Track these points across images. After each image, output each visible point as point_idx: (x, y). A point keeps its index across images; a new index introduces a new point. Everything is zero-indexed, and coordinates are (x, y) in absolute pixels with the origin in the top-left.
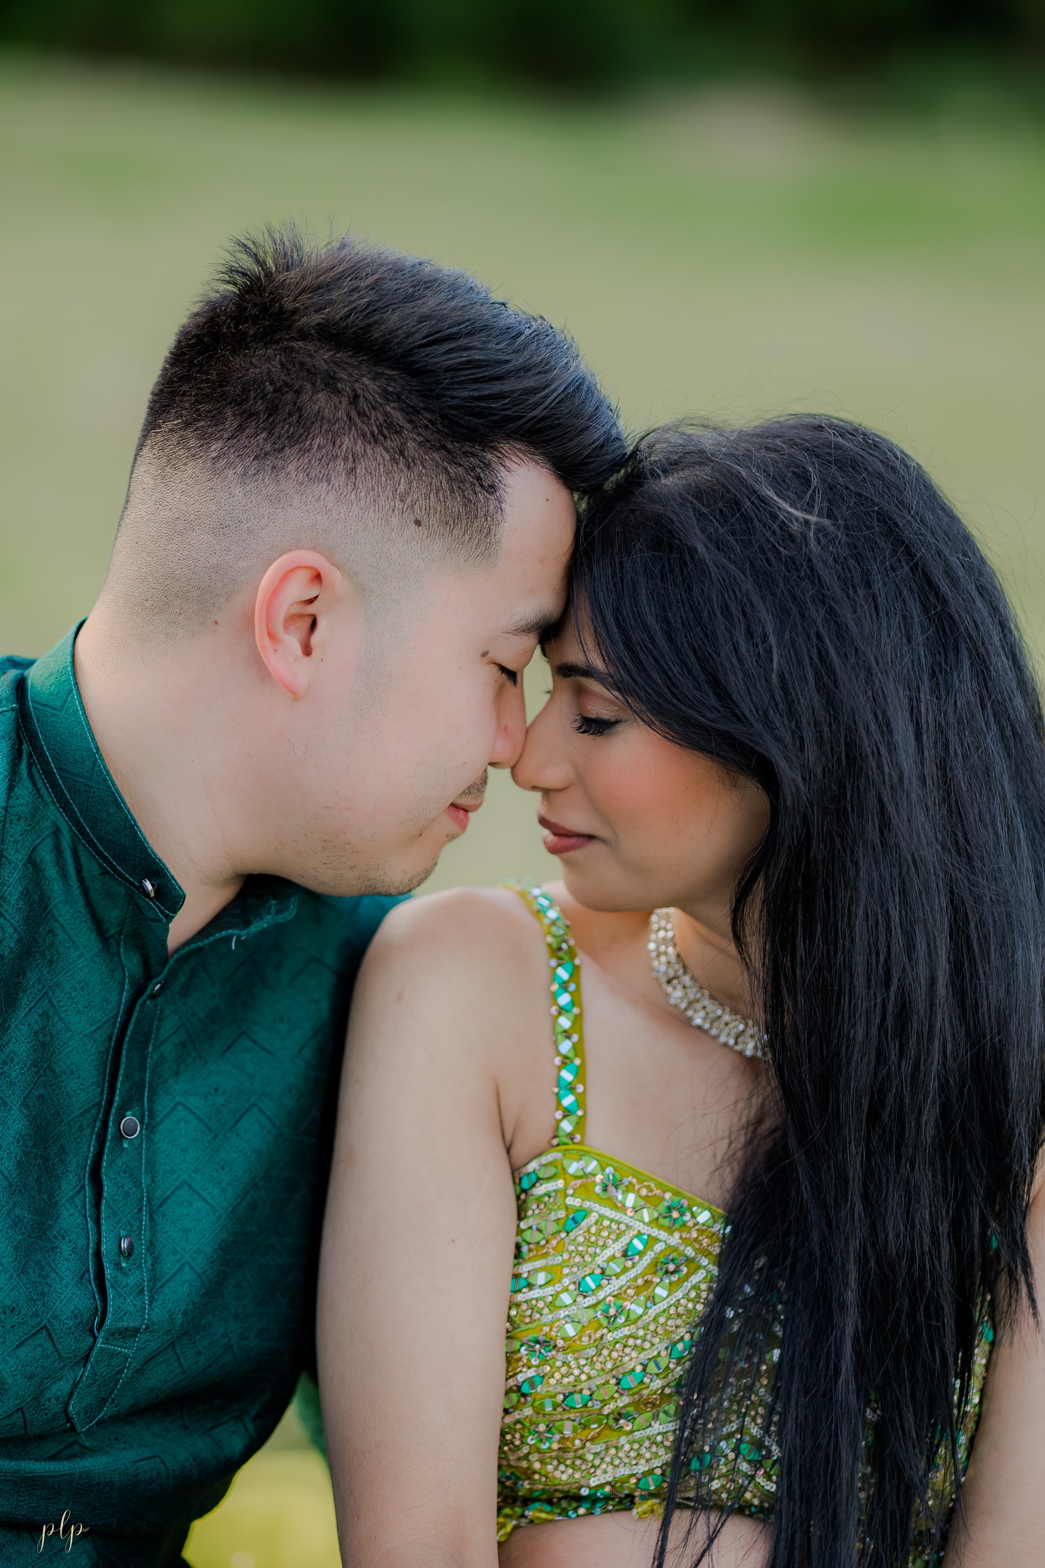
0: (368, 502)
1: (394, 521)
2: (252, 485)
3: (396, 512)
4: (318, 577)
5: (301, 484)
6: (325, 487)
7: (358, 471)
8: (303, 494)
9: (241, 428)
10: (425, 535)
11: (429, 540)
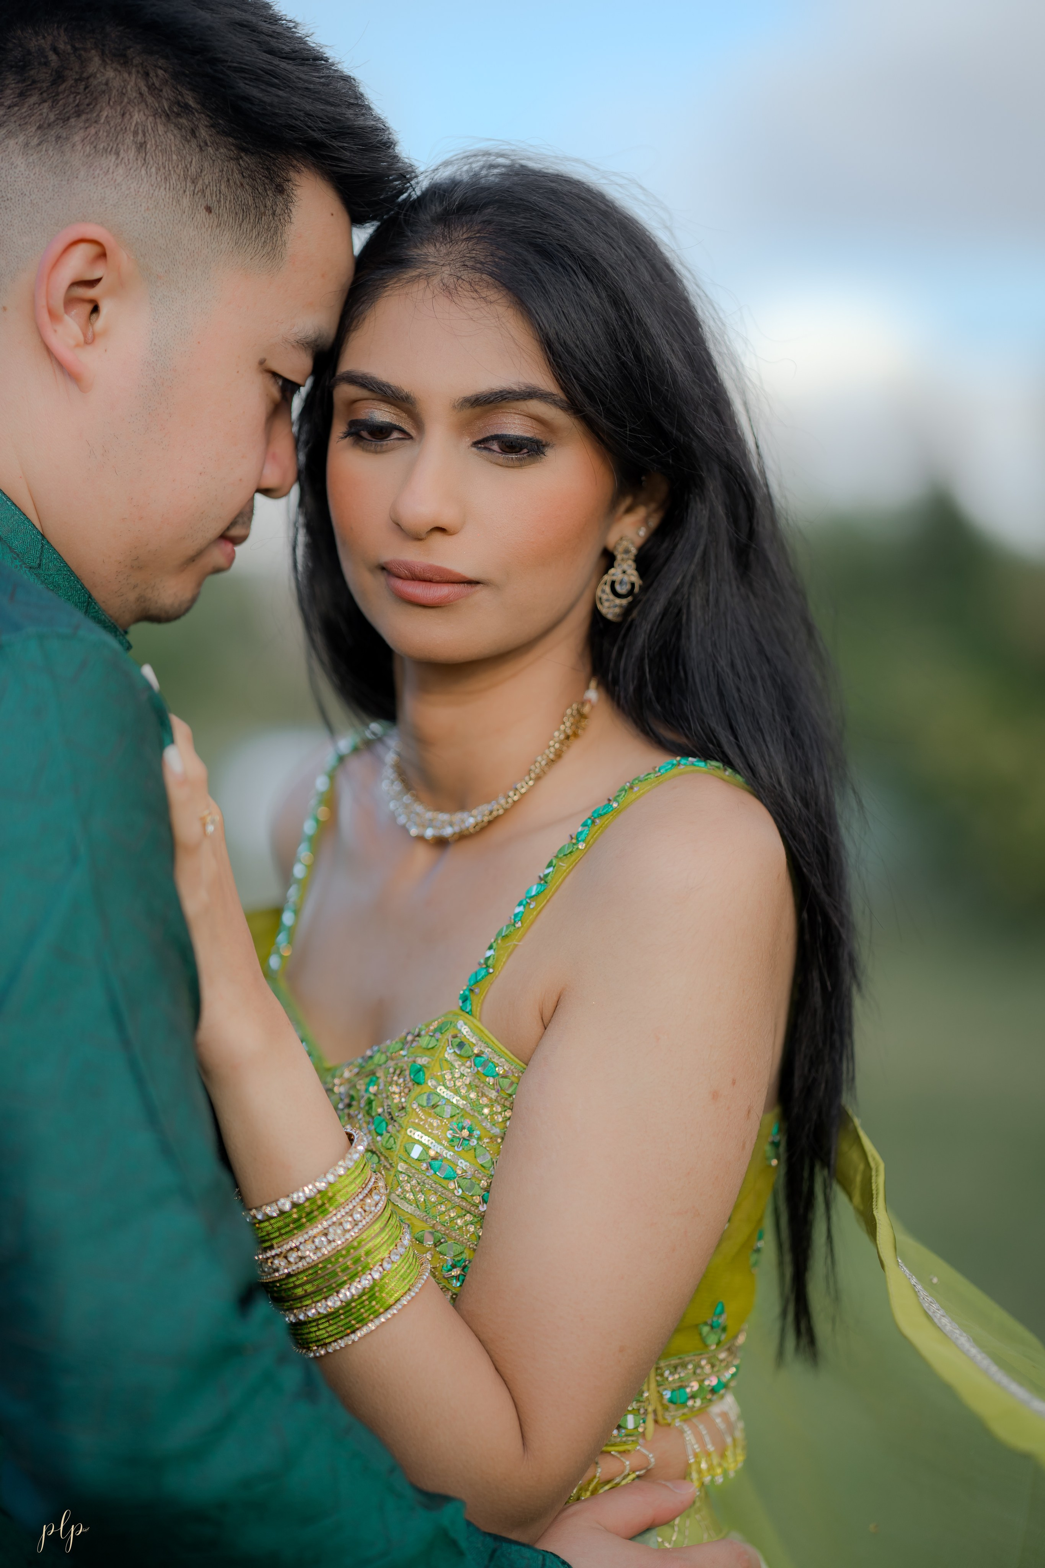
0: (159, 179)
1: (186, 202)
2: (35, 156)
3: (188, 193)
4: (102, 255)
5: (89, 155)
6: (113, 159)
7: (148, 146)
8: (90, 167)
9: (22, 95)
10: (215, 223)
11: (218, 230)
